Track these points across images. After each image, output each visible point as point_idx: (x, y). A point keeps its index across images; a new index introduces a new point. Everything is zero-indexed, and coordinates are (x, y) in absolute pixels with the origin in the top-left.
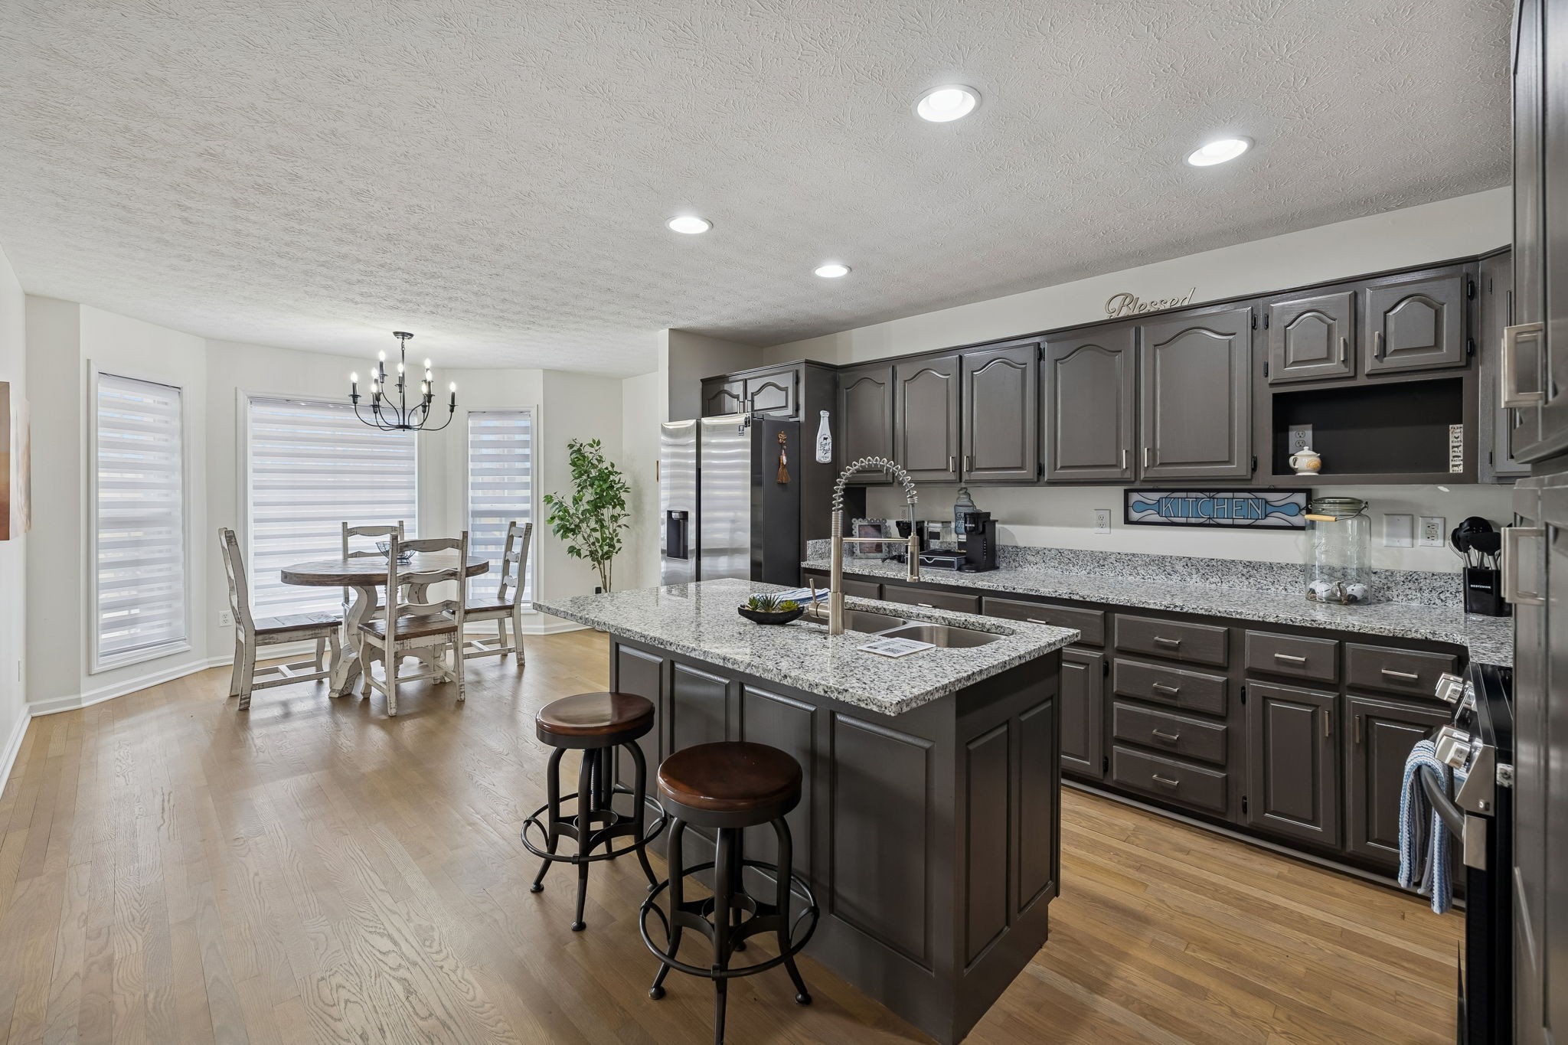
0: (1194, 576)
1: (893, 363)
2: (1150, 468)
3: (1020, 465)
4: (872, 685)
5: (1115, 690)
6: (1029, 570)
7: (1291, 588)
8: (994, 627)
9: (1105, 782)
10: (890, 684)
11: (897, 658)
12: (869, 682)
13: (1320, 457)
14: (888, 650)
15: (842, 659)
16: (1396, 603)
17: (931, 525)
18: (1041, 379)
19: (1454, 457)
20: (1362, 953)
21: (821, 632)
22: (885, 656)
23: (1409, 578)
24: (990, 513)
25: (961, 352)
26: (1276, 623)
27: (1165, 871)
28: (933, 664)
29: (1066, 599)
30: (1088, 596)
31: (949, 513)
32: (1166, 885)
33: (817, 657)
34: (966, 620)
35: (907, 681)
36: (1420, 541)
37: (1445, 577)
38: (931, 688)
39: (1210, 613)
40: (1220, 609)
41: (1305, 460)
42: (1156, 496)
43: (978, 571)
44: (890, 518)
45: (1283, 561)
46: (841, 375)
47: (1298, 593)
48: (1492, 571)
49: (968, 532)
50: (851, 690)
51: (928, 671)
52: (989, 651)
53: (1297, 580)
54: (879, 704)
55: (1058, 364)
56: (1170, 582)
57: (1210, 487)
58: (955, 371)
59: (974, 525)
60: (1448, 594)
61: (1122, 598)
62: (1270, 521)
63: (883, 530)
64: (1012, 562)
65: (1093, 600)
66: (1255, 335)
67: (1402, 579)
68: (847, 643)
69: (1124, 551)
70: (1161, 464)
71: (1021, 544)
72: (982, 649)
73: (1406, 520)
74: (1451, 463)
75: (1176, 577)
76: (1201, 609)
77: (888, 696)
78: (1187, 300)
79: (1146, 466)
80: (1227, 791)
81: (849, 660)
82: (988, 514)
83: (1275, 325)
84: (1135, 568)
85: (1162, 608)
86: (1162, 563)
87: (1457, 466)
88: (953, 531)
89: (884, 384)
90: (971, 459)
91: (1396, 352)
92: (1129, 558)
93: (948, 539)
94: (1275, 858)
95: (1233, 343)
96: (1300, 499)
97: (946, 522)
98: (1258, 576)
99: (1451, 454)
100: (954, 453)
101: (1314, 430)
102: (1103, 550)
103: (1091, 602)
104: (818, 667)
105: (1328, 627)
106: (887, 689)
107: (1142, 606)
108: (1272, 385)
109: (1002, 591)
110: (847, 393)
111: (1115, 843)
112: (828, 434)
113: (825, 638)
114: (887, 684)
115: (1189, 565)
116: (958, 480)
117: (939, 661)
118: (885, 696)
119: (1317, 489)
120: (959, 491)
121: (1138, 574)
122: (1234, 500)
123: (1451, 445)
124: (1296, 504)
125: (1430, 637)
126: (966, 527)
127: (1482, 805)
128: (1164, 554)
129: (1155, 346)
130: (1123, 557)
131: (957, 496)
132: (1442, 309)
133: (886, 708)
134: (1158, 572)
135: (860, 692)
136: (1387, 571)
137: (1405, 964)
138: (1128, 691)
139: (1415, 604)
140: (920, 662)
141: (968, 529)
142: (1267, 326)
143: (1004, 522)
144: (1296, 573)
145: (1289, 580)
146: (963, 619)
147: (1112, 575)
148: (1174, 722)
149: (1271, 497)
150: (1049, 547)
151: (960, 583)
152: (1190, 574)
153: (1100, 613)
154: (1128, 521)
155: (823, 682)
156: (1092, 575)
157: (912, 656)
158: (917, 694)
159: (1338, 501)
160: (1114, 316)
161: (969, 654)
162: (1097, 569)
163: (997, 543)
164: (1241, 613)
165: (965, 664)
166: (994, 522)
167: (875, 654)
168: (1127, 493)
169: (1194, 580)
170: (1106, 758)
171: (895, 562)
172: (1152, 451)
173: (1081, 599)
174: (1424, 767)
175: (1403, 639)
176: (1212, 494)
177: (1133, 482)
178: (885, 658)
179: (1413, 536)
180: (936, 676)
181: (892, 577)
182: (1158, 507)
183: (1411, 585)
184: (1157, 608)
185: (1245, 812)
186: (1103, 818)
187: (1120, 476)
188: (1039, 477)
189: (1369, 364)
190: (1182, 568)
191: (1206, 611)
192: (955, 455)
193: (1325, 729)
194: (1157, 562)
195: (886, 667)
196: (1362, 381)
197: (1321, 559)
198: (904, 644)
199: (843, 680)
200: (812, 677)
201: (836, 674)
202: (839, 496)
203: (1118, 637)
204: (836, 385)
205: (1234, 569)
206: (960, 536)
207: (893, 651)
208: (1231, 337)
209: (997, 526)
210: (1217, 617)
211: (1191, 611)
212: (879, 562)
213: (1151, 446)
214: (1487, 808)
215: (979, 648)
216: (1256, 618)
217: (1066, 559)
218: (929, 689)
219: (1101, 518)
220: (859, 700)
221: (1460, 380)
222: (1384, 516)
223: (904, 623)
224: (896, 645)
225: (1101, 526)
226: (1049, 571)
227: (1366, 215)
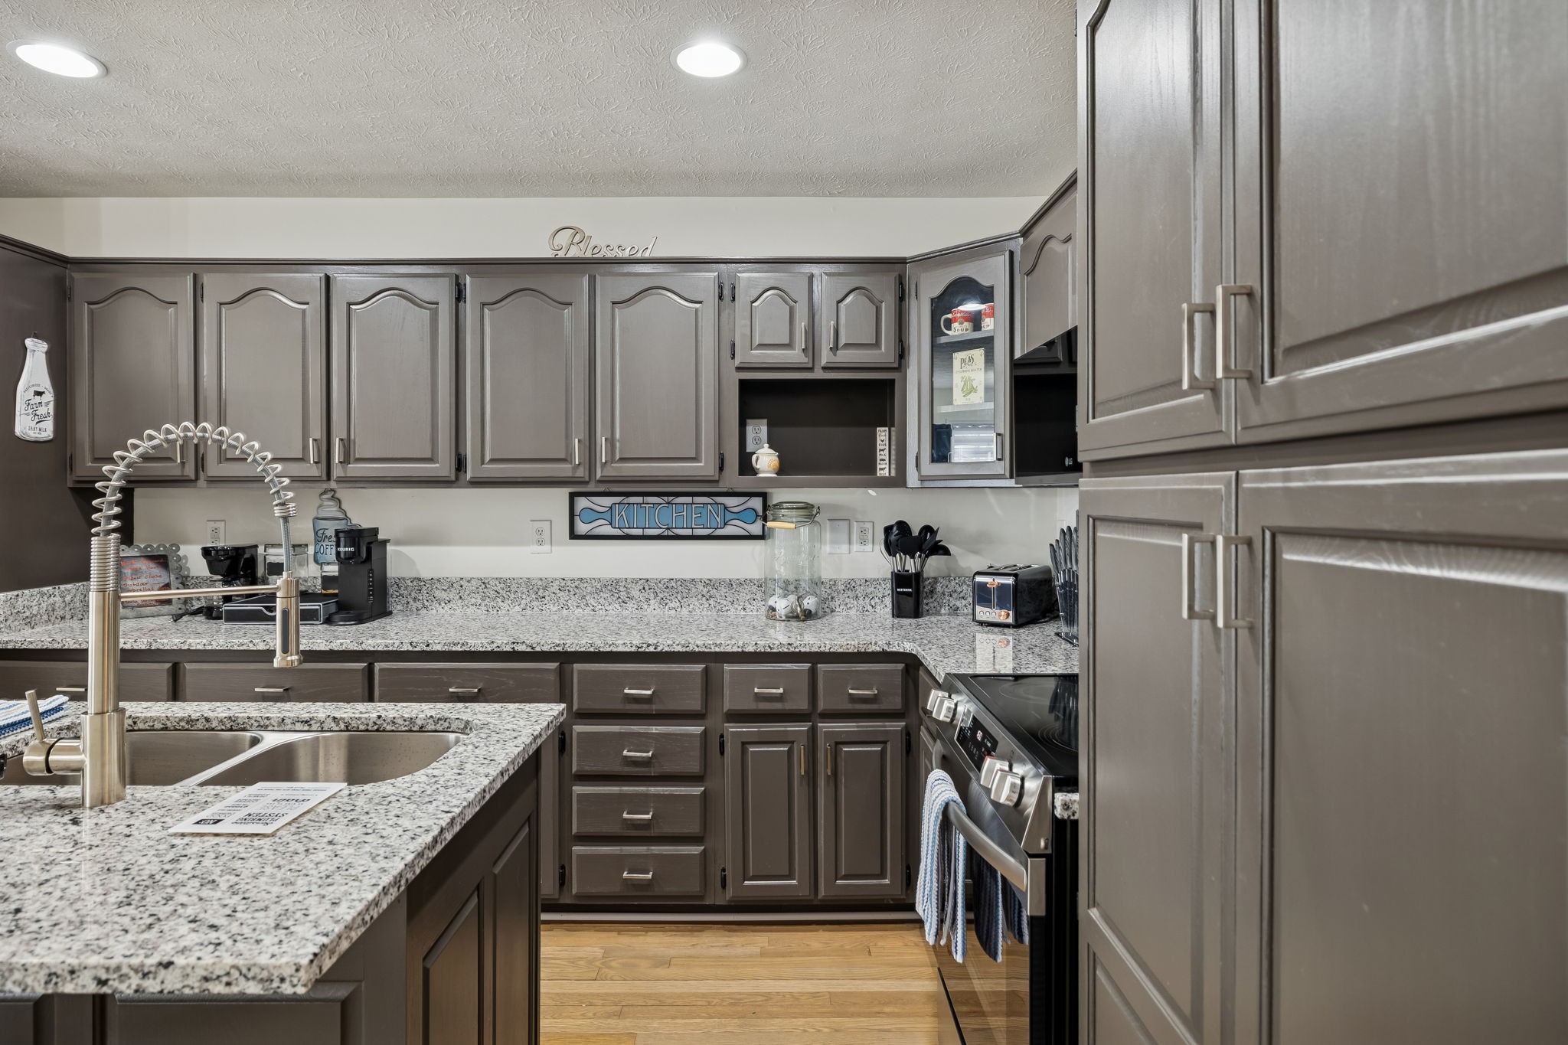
0: (652, 602)
1: (197, 269)
2: (609, 464)
3: (428, 455)
4: (235, 928)
5: (574, 769)
6: (437, 612)
7: (750, 606)
8: (431, 721)
9: (562, 901)
10: (279, 909)
11: (273, 835)
12: (223, 921)
13: (778, 456)
14: (249, 818)
15: (134, 871)
16: (838, 613)
17: (271, 551)
18: (461, 328)
19: (881, 460)
20: (852, 1015)
21: (60, 807)
22: (242, 835)
23: (848, 586)
24: (378, 528)
25: (331, 270)
26: (755, 652)
27: (651, 1002)
28: (356, 830)
29: (506, 652)
30: (538, 644)
31: (303, 530)
32: (655, 1024)
33: (62, 883)
34: (379, 717)
35: (314, 888)
36: (855, 547)
37: (875, 583)
38: (376, 893)
39: (688, 649)
40: (699, 643)
41: (766, 460)
42: (608, 501)
43: (360, 620)
44: (187, 542)
45: (742, 576)
46: (76, 275)
47: (756, 613)
48: (912, 573)
49: (342, 560)
50: (180, 961)
51: (351, 851)
52: (449, 775)
53: (755, 597)
54: (265, 974)
55: (486, 311)
56: (625, 613)
57: (668, 490)
58: (318, 299)
59: (352, 549)
60: (877, 600)
61: (584, 642)
62: (729, 530)
63: (172, 564)
64: (412, 603)
65: (546, 648)
66: (722, 307)
67: (843, 587)
68: (137, 823)
69: (568, 575)
70: (622, 460)
71: (425, 574)
72: (436, 772)
73: (845, 524)
74: (879, 467)
75: (632, 605)
76: (678, 645)
77: (285, 947)
78: (649, 250)
79: (604, 461)
80: (705, 868)
81: (154, 868)
82: (375, 531)
83: (742, 298)
84: (584, 597)
85: (634, 649)
86: (614, 588)
87: (884, 469)
88: (311, 560)
89: (176, 303)
90: (347, 444)
91: (847, 346)
92: (576, 584)
93: (303, 573)
94: (753, 931)
95: (700, 314)
96: (756, 503)
97: (300, 546)
98: (717, 595)
99: (879, 457)
100: (317, 431)
101: (769, 425)
102: (543, 576)
103: (543, 653)
104: (70, 914)
105: (803, 650)
106: (277, 926)
107: (608, 650)
108: (739, 369)
109: (408, 651)
110: (91, 313)
111: (585, 988)
112: (45, 383)
113: (75, 822)
114: (271, 913)
115: (647, 588)
116: (324, 477)
117: (364, 818)
118: (275, 949)
119: (771, 493)
120: (322, 494)
121: (587, 605)
122: (694, 506)
123: (878, 448)
124: (754, 509)
125: (886, 648)
126: (338, 554)
127: (1042, 844)
128: (618, 577)
129: (614, 303)
130: (569, 583)
131: (318, 502)
132: (881, 306)
133: (282, 980)
134: (610, 600)
135: (208, 960)
136: (831, 580)
137: (887, 1009)
138: (590, 767)
139: (853, 612)
140: (329, 832)
141: (342, 556)
142: (734, 298)
143: (399, 543)
144: (754, 588)
145: (748, 598)
146: (374, 715)
147: (555, 609)
148: (647, 796)
149: (730, 501)
150: (468, 575)
151: (335, 646)
152: (648, 600)
153: (553, 665)
154: (573, 535)
155: (94, 960)
156: (528, 612)
157: (304, 821)
158: (349, 918)
159: (795, 505)
160: (561, 254)
161: (415, 787)
162: (535, 603)
163: (389, 575)
164: (721, 644)
165: (418, 813)
166: (385, 542)
167: (216, 835)
168: (572, 496)
169: (652, 607)
170: (563, 867)
171: (201, 618)
172: (611, 441)
173: (529, 649)
174: (951, 803)
175: (866, 653)
176: (671, 498)
177: (587, 483)
178: (245, 841)
179: (850, 542)
180: (374, 858)
181: (200, 647)
182: (610, 514)
183: (849, 593)
184: (627, 650)
185: (724, 886)
186: (563, 954)
187: (570, 474)
188: (458, 474)
189: (825, 357)
190: (639, 593)
191: (683, 647)
192: (318, 436)
193: (800, 768)
194: (609, 587)
195: (253, 864)
196: (818, 374)
197: (782, 572)
198: (279, 795)
199: (151, 935)
200: (53, 953)
201: (126, 921)
202: (110, 503)
203: (578, 695)
204: (63, 294)
205: (694, 590)
206: (326, 568)
207: (259, 818)
208: (697, 306)
209: (389, 548)
210: (695, 652)
211: (666, 649)
212: (167, 621)
213: (609, 436)
214: (1046, 847)
215: (429, 771)
216: (735, 649)
217: (492, 592)
218: (370, 896)
219: (540, 532)
220: (206, 979)
221: (893, 381)
222: (828, 522)
223: (255, 741)
224: (263, 802)
225: (540, 543)
226: (469, 611)
227: (814, 195)
